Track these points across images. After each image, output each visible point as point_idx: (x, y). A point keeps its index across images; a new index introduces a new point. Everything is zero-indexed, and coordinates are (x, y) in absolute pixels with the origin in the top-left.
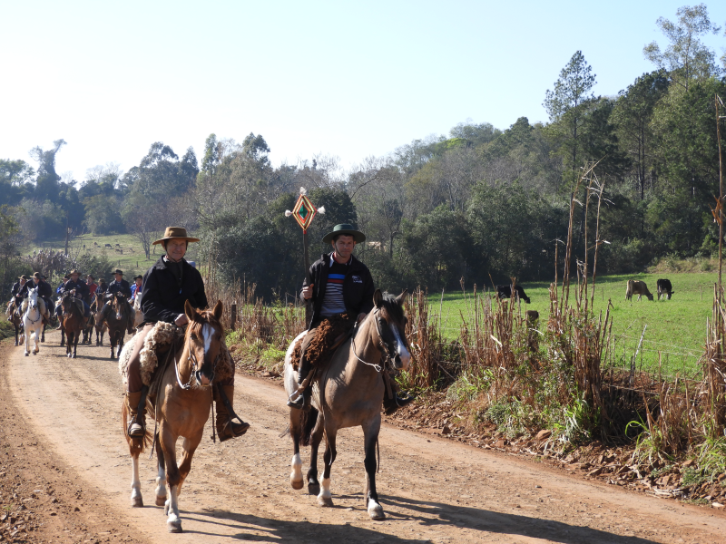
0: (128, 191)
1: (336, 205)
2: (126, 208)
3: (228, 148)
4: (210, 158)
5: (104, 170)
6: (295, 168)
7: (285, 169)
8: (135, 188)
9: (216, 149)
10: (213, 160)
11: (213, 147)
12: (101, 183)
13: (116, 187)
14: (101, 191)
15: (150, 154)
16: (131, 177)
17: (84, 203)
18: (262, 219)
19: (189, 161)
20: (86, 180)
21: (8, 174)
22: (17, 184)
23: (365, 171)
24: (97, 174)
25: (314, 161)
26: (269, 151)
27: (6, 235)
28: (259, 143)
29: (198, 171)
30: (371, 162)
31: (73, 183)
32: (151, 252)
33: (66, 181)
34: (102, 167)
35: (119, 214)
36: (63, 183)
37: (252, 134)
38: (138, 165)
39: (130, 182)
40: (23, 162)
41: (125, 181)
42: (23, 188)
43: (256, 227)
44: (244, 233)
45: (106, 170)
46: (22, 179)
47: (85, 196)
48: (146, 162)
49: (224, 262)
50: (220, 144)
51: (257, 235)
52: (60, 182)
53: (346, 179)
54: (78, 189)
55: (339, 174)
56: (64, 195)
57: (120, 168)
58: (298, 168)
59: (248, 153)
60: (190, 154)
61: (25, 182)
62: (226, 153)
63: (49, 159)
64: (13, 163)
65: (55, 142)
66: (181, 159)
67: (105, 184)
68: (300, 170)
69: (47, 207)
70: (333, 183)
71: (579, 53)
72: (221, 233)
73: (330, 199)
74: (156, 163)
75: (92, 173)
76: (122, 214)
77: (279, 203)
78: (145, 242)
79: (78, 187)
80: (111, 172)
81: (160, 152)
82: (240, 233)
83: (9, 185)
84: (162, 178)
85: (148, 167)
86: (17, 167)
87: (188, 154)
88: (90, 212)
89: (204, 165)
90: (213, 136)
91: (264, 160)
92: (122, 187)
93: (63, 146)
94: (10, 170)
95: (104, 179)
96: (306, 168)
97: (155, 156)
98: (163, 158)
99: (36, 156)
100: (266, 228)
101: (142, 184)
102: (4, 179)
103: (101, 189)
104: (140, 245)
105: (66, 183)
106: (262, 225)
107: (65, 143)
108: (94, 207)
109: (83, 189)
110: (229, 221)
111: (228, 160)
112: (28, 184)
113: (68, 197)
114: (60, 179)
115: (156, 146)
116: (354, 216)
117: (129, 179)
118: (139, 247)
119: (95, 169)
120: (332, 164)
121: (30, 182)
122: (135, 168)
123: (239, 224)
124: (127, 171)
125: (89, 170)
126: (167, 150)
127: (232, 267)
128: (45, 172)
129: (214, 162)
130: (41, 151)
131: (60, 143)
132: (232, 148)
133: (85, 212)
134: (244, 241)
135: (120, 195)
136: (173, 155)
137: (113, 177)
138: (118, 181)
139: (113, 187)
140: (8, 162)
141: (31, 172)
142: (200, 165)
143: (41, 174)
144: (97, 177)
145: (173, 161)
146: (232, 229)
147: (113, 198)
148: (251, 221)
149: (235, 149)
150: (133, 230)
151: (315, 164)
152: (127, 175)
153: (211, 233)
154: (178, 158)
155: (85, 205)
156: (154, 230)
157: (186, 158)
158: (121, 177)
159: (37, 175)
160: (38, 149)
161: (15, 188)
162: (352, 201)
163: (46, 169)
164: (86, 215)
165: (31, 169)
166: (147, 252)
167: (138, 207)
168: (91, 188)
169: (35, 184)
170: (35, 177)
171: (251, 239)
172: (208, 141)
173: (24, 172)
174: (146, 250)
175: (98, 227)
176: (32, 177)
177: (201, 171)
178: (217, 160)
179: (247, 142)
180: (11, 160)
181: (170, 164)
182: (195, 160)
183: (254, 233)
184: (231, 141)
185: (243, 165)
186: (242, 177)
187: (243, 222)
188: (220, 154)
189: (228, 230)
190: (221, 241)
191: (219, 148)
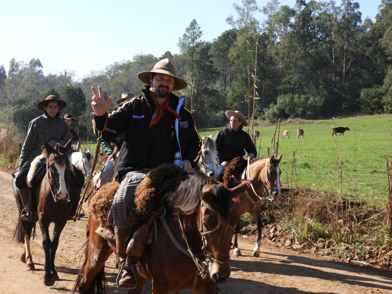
1: (75, 94)
3: (21, 66)
4: (12, 70)
6: (55, 75)
7: (50, 76)
10: (14, 71)
11: (14, 65)
19: (1, 72)
23: (90, 77)
25: (65, 72)
26: (42, 67)
28: (38, 63)
29: (5, 77)
30: (92, 73)
37: (34, 59)
44: (29, 108)
49: (19, 122)
50: (17, 63)
53: (80, 81)
55: (78, 78)
58: (57, 76)
59: (32, 68)
60: (2, 68)
62: (20, 68)
68: (58, 77)
70: (73, 83)
71: (195, 20)
72: (17, 108)
73: (72, 91)
77: (46, 93)
82: (27, 108)
89: (9, 74)
90: (14, 59)
91: (40, 71)
96: (62, 76)
110: (22, 102)
111: (22, 71)
116: (84, 100)
120: (73, 74)
123: (26, 104)
127: (23, 125)
129: (14, 73)
132: (23, 65)
134: (29, 112)
142: (7, 74)
146: (23, 106)
148: (33, 102)
149: (25, 66)
151: (66, 74)
153: (12, 108)
162: (84, 92)
171: (32, 111)
172: (11, 62)
177: (8, 77)
178: (16, 71)
179: (31, 63)
182: (5, 71)
183: (34, 108)
184: (22, 62)
185: (28, 74)
186: (28, 80)
187: (29, 102)
188: (17, 68)
189: (21, 107)
190: (17, 112)
191: (17, 66)
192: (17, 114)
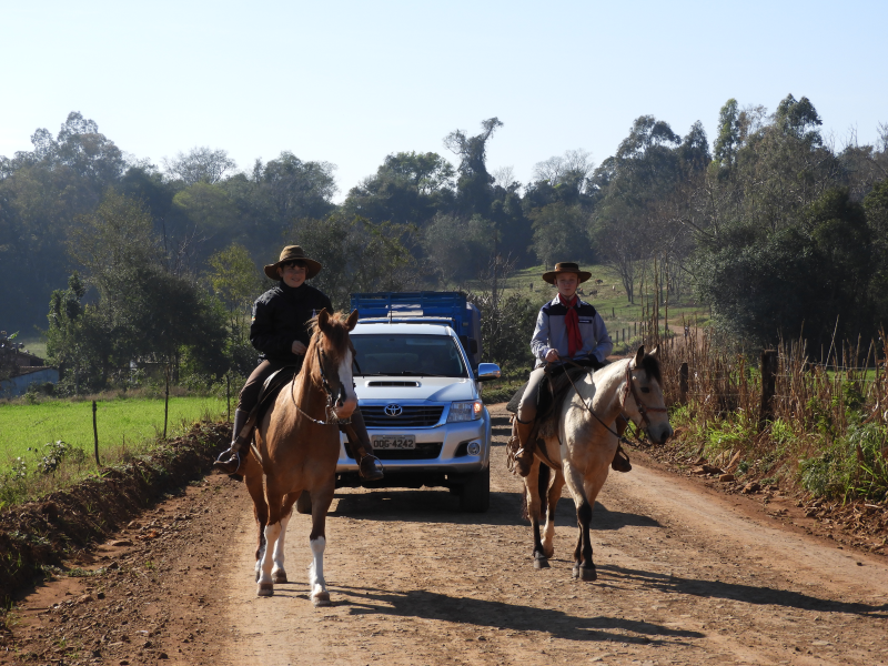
0: (600, 197)
2: (595, 225)
3: (756, 122)
4: (726, 138)
5: (563, 164)
6: (871, 148)
7: (851, 152)
8: (611, 190)
9: (737, 124)
10: (732, 142)
11: (732, 119)
12: (559, 184)
13: (584, 192)
14: (557, 198)
15: (633, 135)
16: (605, 175)
17: (530, 217)
18: (795, 233)
19: (695, 145)
20: (533, 182)
21: (413, 175)
22: (428, 191)
24: (552, 171)
26: (819, 122)
27: (390, 268)
28: (802, 111)
29: (707, 159)
31: (516, 186)
32: (636, 292)
33: (503, 184)
34: (560, 159)
35: (586, 233)
36: (498, 187)
37: (791, 96)
38: (614, 155)
39: (604, 182)
40: (436, 156)
41: (595, 180)
42: (435, 197)
43: (784, 245)
44: (766, 255)
45: (565, 163)
46: (435, 183)
47: (533, 206)
48: (627, 147)
49: (734, 303)
50: (743, 115)
51: (785, 258)
52: (494, 185)
54: (522, 197)
56: (500, 206)
57: (589, 161)
58: (875, 150)
59: (785, 127)
60: (697, 133)
61: (441, 187)
62: (752, 130)
63: (475, 150)
64: (421, 159)
65: (485, 123)
66: (683, 143)
67: (563, 186)
68: (878, 153)
69: (474, 227)
72: (728, 257)
74: (642, 150)
75: (545, 170)
76: (591, 233)
77: (821, 206)
78: (626, 276)
79: (521, 193)
80: (575, 167)
81: (649, 132)
82: (758, 256)
83: (415, 194)
84: (651, 172)
85: (631, 156)
86: (428, 163)
87: (692, 134)
88: (539, 233)
89: (718, 150)
90: (733, 103)
91: (814, 137)
92: (591, 190)
93: (497, 128)
94: (416, 170)
95: (563, 179)
97: (641, 138)
98: (654, 141)
99: (456, 145)
100: (801, 247)
101: (621, 185)
102: (407, 184)
103: (559, 194)
104: (619, 281)
105: (503, 186)
106: (795, 241)
107: (500, 124)
108: (548, 223)
109: (530, 195)
110: (743, 237)
111: (755, 139)
112: (444, 190)
113: (506, 210)
114: (493, 180)
115: (643, 122)
117: (601, 177)
118: (617, 283)
119: (550, 163)
121: (448, 187)
122: (611, 159)
123: (757, 242)
124: (598, 165)
125: (540, 164)
126: (663, 130)
127: (746, 311)
128: (470, 170)
129: (734, 145)
130: (463, 137)
131: (492, 124)
132: (763, 120)
133: (533, 232)
134: (766, 268)
135: (588, 202)
136: (671, 136)
137: (577, 176)
138: (585, 181)
139: (576, 191)
140: (413, 157)
141: (448, 172)
142: (711, 150)
143: (464, 174)
144: (552, 175)
145: (670, 145)
146: (746, 251)
147: (576, 208)
148: (777, 235)
149: (766, 123)
150: (606, 258)
152: (598, 171)
153: (711, 256)
154: (679, 142)
155: (532, 221)
156: (638, 258)
157: (691, 139)
158: (590, 175)
159: (458, 175)
160: (458, 135)
161: (425, 197)
163: (471, 165)
164: (535, 236)
165: (449, 166)
166: (630, 292)
167: (615, 221)
168: (541, 193)
169: (455, 190)
170: (455, 179)
171: (776, 265)
172: (724, 110)
173: (438, 171)
174: (628, 289)
175: (553, 255)
176: (451, 179)
177: (713, 159)
178: (739, 141)
179: (783, 109)
180: (417, 154)
181: (665, 149)
182: (705, 142)
183: (781, 255)
184: (759, 109)
185: (775, 146)
186: (775, 166)
187: (764, 238)
188: (744, 130)
189: (739, 253)
190: (727, 269)
191: (743, 122)
192: (726, 276)
